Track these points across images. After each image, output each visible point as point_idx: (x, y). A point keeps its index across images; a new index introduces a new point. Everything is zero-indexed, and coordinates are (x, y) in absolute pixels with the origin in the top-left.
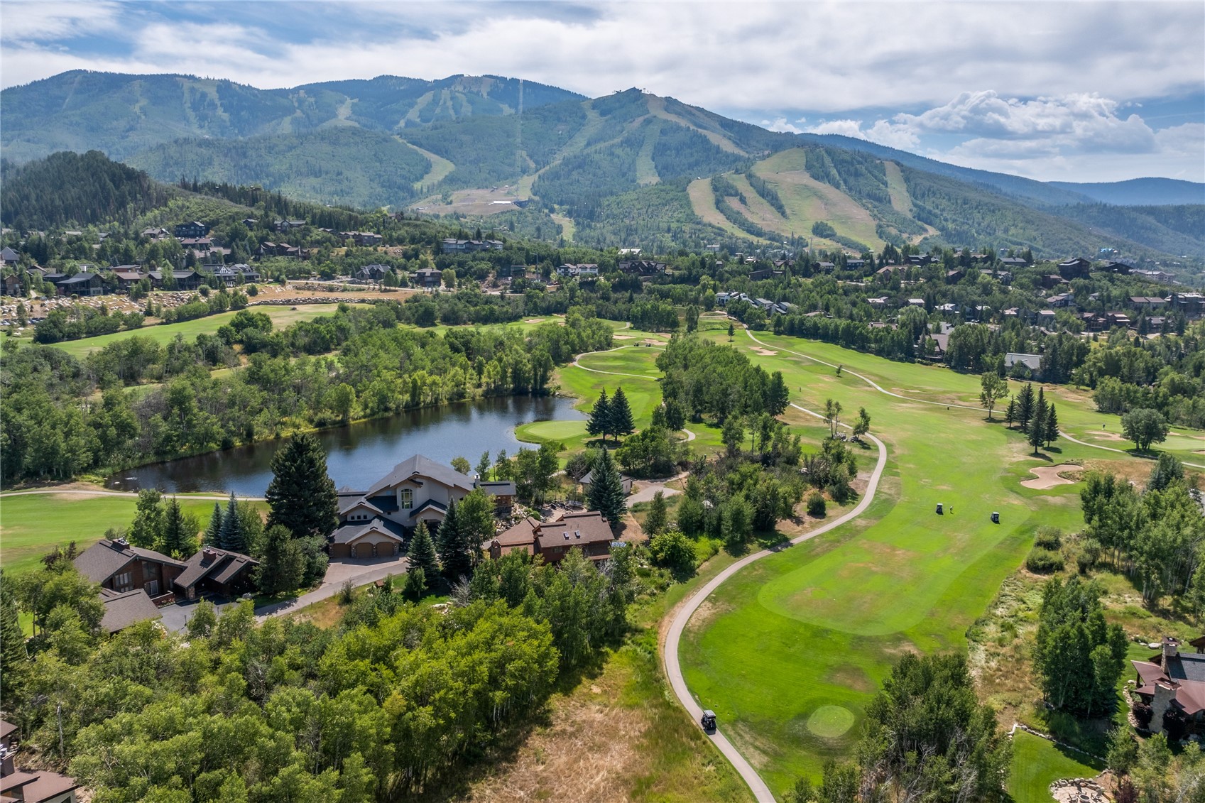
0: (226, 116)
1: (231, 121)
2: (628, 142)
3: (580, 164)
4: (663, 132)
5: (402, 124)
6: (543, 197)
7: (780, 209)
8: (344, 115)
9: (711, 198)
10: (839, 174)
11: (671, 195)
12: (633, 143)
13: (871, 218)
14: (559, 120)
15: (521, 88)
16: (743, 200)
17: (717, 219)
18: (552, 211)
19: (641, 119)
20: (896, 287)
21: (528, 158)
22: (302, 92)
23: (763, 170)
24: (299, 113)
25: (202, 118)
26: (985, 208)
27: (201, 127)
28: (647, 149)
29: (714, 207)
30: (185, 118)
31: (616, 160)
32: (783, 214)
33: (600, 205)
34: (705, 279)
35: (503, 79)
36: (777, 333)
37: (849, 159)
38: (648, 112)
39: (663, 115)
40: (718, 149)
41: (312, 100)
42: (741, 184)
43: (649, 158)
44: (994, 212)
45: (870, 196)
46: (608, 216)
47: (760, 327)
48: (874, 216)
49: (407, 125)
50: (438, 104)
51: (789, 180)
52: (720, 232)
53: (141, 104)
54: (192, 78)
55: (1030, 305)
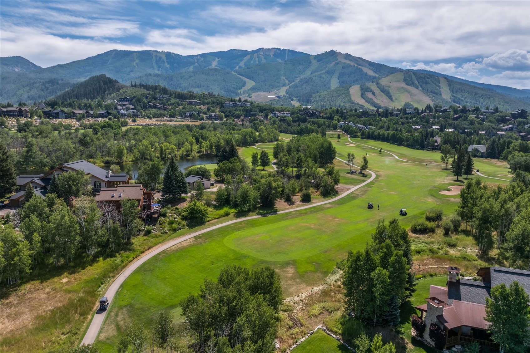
0: (168, 66)
1: (170, 68)
2: (328, 72)
3: (307, 81)
4: (343, 68)
5: (237, 68)
6: (290, 95)
7: (390, 97)
8: (214, 64)
9: (359, 93)
10: (419, 83)
11: (342, 92)
12: (330, 73)
13: (431, 101)
14: (300, 64)
15: (287, 52)
16: (374, 94)
17: (362, 102)
18: (292, 100)
19: (335, 62)
20: (428, 122)
21: (286, 80)
22: (199, 56)
23: (384, 81)
24: (196, 64)
25: (159, 67)
26: (485, 97)
27: (158, 70)
28: (336, 75)
29: (361, 97)
30: (153, 67)
31: (322, 79)
32: (392, 99)
33: (312, 97)
34: (336, 117)
35: (280, 49)
36: (362, 138)
37: (423, 76)
38: (337, 60)
39: (344, 61)
40: (366, 74)
41: (202, 59)
42: (374, 87)
43: (337, 79)
44: (489, 98)
45: (431, 92)
46: (314, 101)
47: (355, 136)
48: (433, 100)
49: (239, 68)
50: (252, 60)
51: (395, 85)
52: (362, 106)
53: (136, 62)
54: (156, 51)
55: (493, 130)
